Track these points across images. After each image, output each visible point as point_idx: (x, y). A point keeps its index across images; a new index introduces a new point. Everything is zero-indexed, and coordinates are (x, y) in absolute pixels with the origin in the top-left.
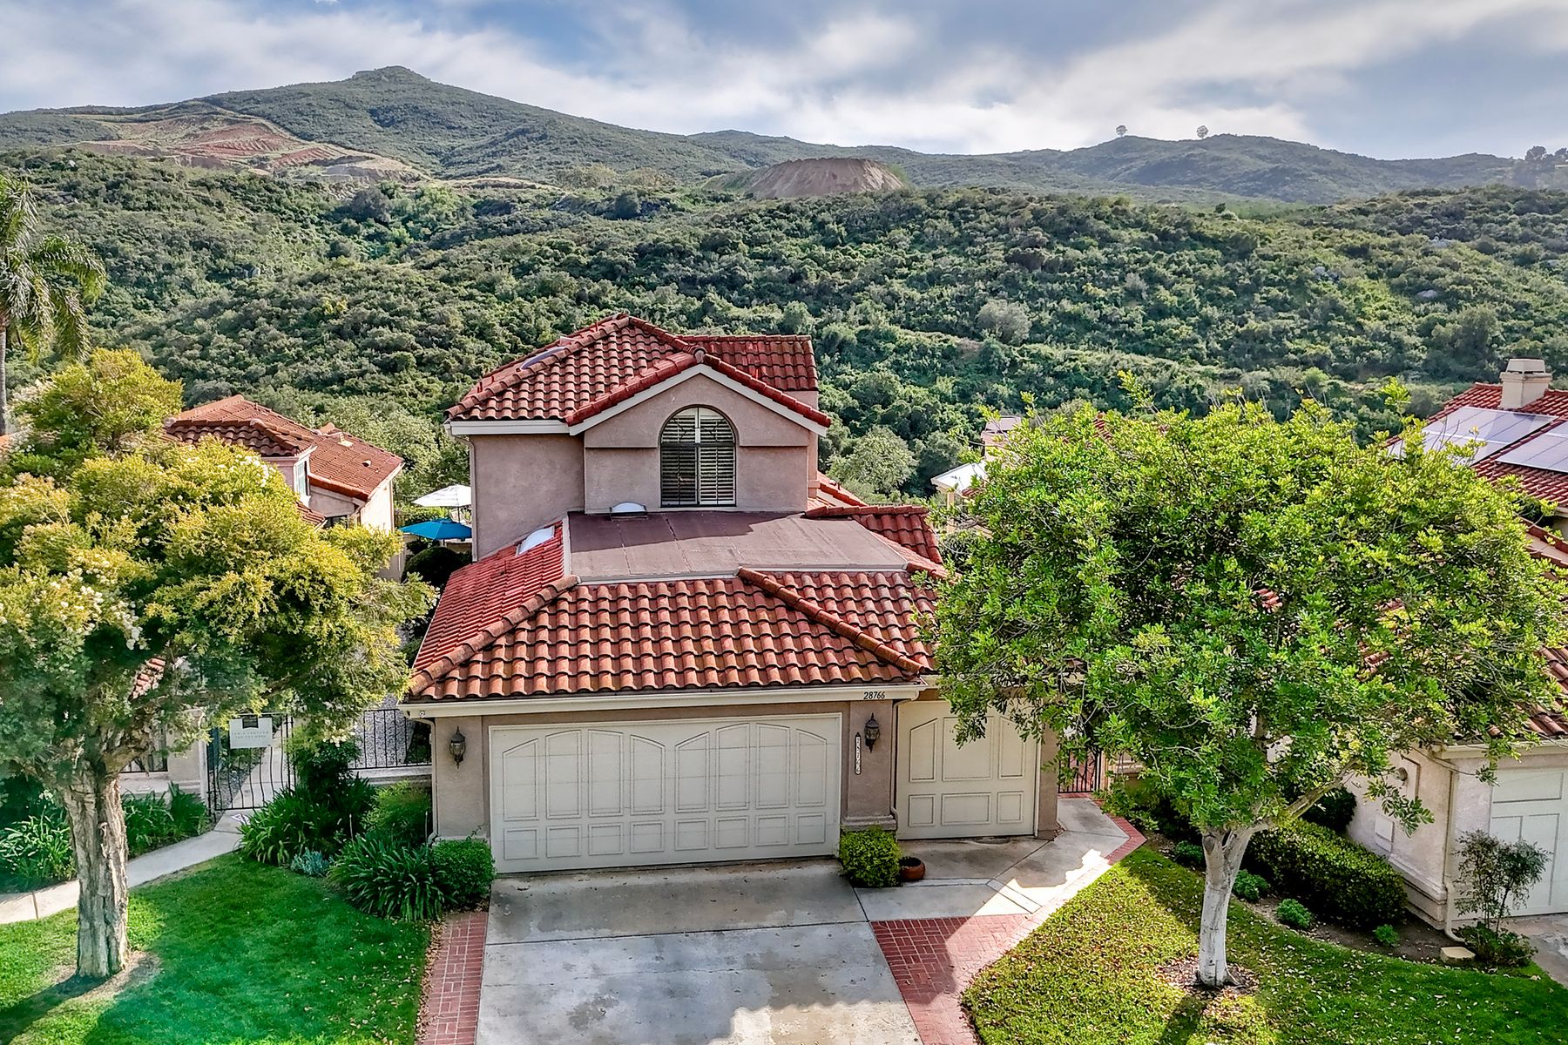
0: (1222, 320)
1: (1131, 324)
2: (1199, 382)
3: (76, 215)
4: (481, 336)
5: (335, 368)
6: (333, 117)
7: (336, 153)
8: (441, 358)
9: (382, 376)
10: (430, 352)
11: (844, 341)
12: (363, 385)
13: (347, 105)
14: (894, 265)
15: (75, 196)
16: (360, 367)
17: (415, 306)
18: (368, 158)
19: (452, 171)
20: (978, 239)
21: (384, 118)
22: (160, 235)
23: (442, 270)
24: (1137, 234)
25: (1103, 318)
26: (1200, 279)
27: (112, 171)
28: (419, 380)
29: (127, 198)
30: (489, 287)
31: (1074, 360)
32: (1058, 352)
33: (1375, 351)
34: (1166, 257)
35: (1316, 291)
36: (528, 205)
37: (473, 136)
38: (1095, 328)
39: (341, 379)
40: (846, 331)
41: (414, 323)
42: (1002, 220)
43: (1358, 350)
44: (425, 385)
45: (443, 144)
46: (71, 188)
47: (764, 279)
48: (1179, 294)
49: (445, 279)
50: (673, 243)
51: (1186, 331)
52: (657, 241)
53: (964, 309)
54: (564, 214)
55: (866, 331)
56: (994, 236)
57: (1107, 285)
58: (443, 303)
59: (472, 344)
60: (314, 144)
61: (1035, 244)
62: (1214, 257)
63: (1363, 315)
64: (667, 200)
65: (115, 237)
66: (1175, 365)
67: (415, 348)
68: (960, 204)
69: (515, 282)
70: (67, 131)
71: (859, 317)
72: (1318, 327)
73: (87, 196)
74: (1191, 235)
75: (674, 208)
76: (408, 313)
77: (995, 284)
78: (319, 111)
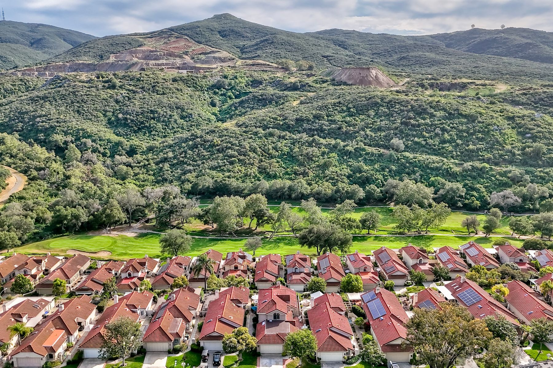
0: (462, 144)
1: (434, 145)
2: (451, 166)
3: (145, 98)
5: (218, 163)
6: (208, 35)
7: (209, 49)
8: (244, 160)
9: (230, 166)
10: (242, 157)
11: (350, 152)
13: (212, 30)
14: (368, 124)
15: (144, 91)
16: (224, 163)
17: (237, 142)
18: (218, 51)
19: (244, 56)
20: (394, 115)
21: (223, 34)
22: (167, 105)
23: (244, 128)
24: (442, 113)
25: (427, 143)
26: (458, 130)
27: (152, 81)
28: (239, 167)
29: (157, 91)
31: (416, 158)
32: (411, 156)
33: (506, 156)
34: (449, 122)
35: (493, 135)
36: (267, 81)
37: (250, 40)
38: (424, 146)
39: (220, 167)
40: (351, 148)
41: (237, 148)
42: (402, 108)
43: (501, 156)
45: (241, 43)
46: (143, 88)
47: (330, 129)
48: (451, 135)
51: (450, 148)
53: (387, 140)
56: (399, 114)
57: (430, 132)
58: (244, 140)
59: (252, 155)
60: (202, 46)
61: (410, 118)
62: (464, 122)
63: (505, 143)
64: (308, 83)
66: (445, 160)
67: (237, 156)
68: (391, 101)
69: (263, 132)
71: (356, 143)
72: (490, 148)
73: (147, 91)
76: (235, 144)
77: (397, 131)
78: (203, 33)
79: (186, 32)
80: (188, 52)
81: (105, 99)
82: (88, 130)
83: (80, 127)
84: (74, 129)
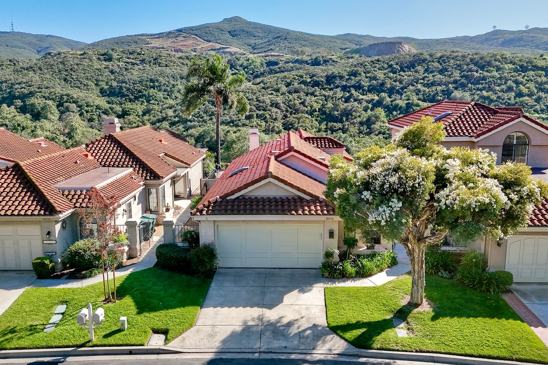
1: (509, 99)
3: (145, 69)
4: (276, 107)
5: (231, 118)
6: (217, 34)
7: (218, 46)
8: (264, 114)
9: (246, 121)
10: (260, 113)
11: (401, 107)
12: (240, 124)
13: (221, 30)
14: (418, 79)
15: (144, 63)
16: (239, 117)
17: (255, 97)
18: (228, 48)
19: (255, 51)
20: (449, 69)
21: (233, 34)
22: (170, 75)
23: (262, 85)
24: (511, 66)
26: (536, 82)
27: (155, 55)
28: (258, 122)
29: (160, 63)
30: (277, 90)
34: (523, 74)
36: (284, 62)
37: (262, 39)
39: (232, 122)
40: (402, 103)
41: (255, 103)
44: (260, 123)
45: (252, 42)
46: (143, 61)
47: (371, 86)
48: (528, 88)
49: (263, 88)
50: (339, 73)
51: (531, 102)
52: (333, 73)
53: (445, 95)
54: (297, 65)
55: (409, 103)
56: (456, 68)
57: (499, 85)
58: (263, 96)
60: (211, 44)
61: (471, 70)
62: (542, 74)
64: (331, 59)
65: (157, 76)
67: (255, 111)
69: (286, 89)
70: (136, 42)
71: (406, 98)
73: (148, 63)
74: (532, 66)
75: (334, 61)
77: (457, 85)
78: (212, 32)
79: (194, 32)
80: (196, 49)
81: (98, 70)
82: (73, 95)
83: (64, 93)
84: (57, 95)
